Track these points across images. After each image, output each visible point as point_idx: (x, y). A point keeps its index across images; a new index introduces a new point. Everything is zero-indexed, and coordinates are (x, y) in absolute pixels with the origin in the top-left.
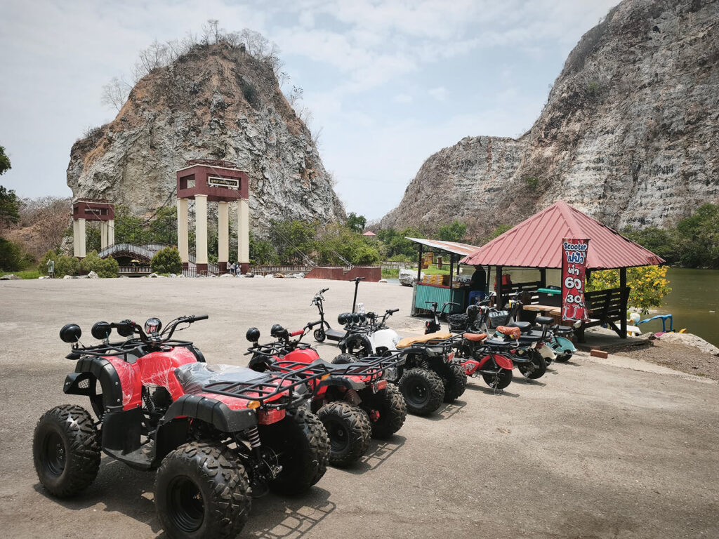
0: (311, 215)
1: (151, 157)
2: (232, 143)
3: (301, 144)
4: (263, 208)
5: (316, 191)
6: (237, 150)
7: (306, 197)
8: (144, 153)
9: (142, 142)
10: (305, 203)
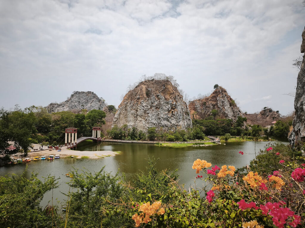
0: (170, 124)
1: (125, 113)
2: (139, 108)
3: (170, 103)
4: (146, 124)
5: (174, 117)
6: (140, 110)
7: (169, 119)
8: (124, 112)
9: (123, 109)
10: (168, 121)
